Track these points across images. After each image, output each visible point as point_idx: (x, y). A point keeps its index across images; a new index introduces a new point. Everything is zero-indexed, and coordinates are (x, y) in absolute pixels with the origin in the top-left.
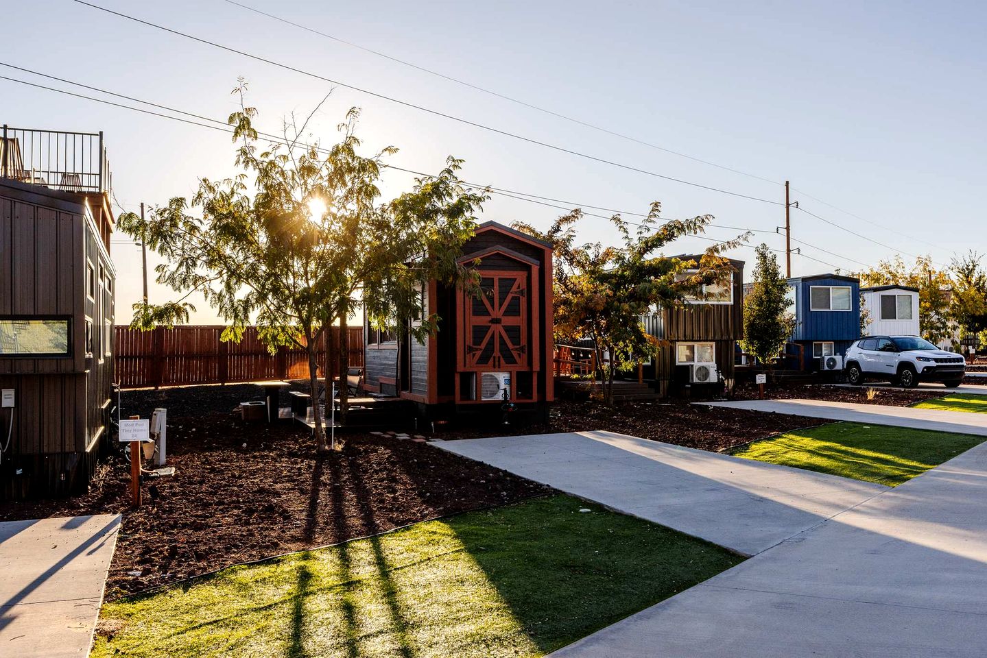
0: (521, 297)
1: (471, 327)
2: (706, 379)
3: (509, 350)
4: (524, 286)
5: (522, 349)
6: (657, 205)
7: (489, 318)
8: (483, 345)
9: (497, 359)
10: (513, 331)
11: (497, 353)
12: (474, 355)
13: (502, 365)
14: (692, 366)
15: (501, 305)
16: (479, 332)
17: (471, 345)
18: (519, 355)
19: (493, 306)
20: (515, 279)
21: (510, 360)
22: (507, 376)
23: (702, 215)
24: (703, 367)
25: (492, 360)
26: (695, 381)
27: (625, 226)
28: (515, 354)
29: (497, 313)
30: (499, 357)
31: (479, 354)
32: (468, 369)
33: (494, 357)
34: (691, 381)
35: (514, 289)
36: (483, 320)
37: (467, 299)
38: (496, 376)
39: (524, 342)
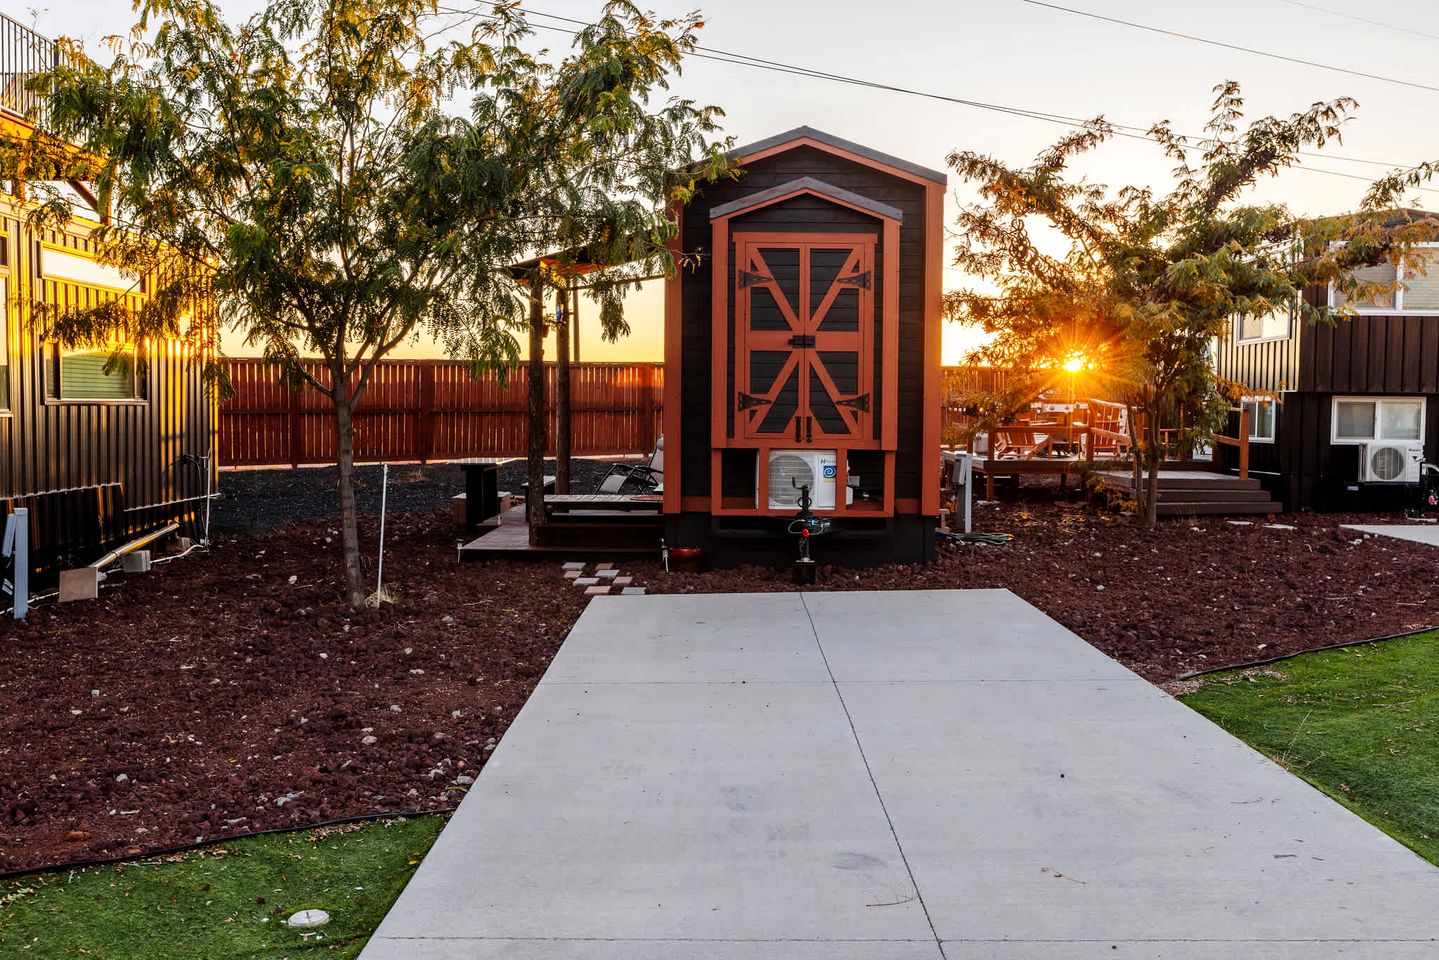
0: (861, 290)
1: (748, 354)
2: (1395, 475)
3: (832, 404)
4: (868, 266)
5: (862, 402)
6: (1231, 88)
7: (788, 336)
8: (773, 394)
9: (803, 425)
10: (842, 365)
11: (804, 410)
12: (753, 413)
13: (814, 436)
14: (1365, 446)
15: (814, 307)
16: (766, 365)
17: (748, 393)
18: (854, 414)
19: (796, 308)
20: (849, 251)
21: (833, 424)
22: (830, 459)
23: (1329, 100)
24: (1389, 449)
25: (792, 424)
26: (1368, 480)
27: (1181, 145)
28: (845, 412)
29: (806, 324)
30: (809, 419)
31: (763, 411)
32: (739, 443)
33: (798, 420)
34: (1360, 479)
35: (846, 271)
36: (776, 340)
37: (739, 294)
38: (806, 459)
39: (866, 386)
